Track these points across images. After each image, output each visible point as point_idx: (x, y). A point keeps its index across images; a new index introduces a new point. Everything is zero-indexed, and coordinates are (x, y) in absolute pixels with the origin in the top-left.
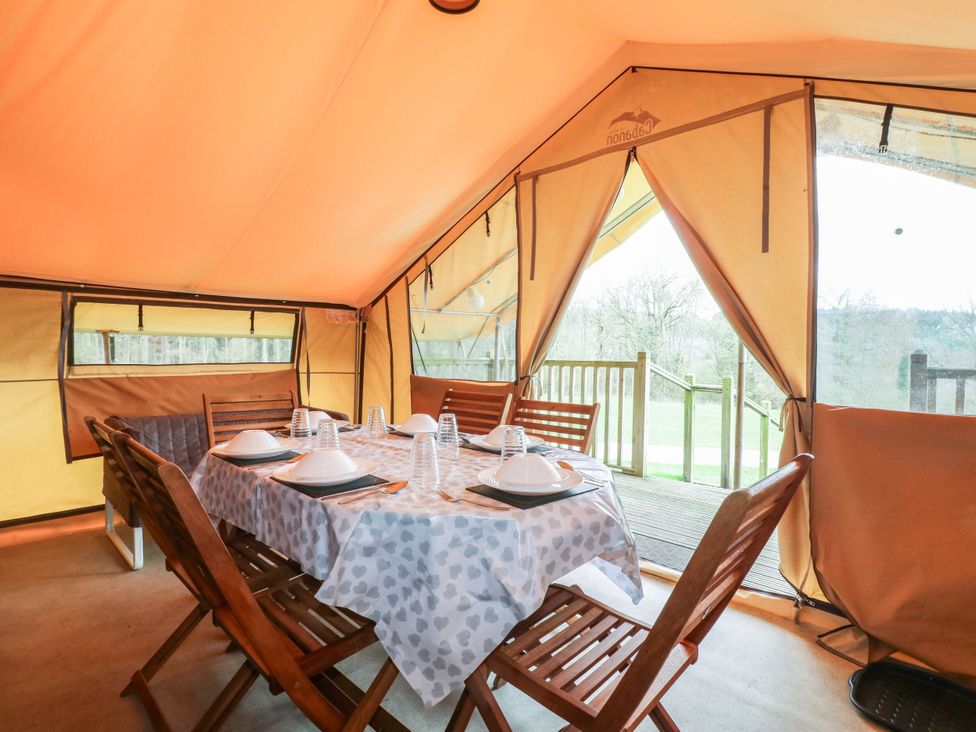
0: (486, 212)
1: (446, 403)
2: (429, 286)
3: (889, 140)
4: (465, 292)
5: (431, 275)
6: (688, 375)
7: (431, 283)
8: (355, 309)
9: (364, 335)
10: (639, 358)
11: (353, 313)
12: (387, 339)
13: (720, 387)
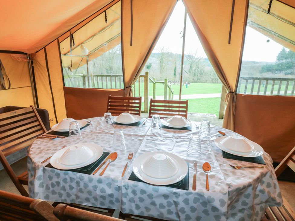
0: (105, 11)
1: (109, 102)
2: (72, 44)
3: (270, 10)
4: (80, 47)
5: (73, 39)
6: (154, 78)
7: (74, 43)
8: (26, 54)
9: (33, 67)
10: (146, 74)
11: (25, 56)
12: (46, 69)
13: (164, 82)
